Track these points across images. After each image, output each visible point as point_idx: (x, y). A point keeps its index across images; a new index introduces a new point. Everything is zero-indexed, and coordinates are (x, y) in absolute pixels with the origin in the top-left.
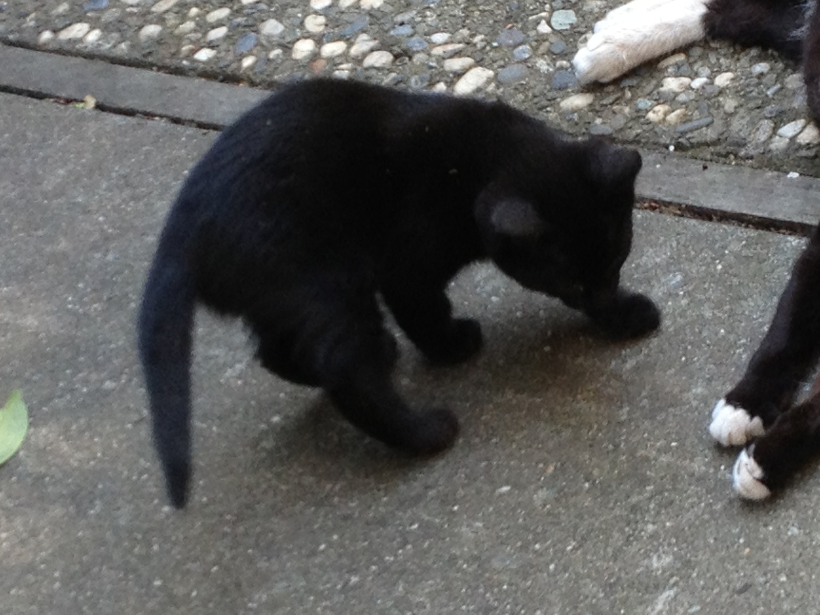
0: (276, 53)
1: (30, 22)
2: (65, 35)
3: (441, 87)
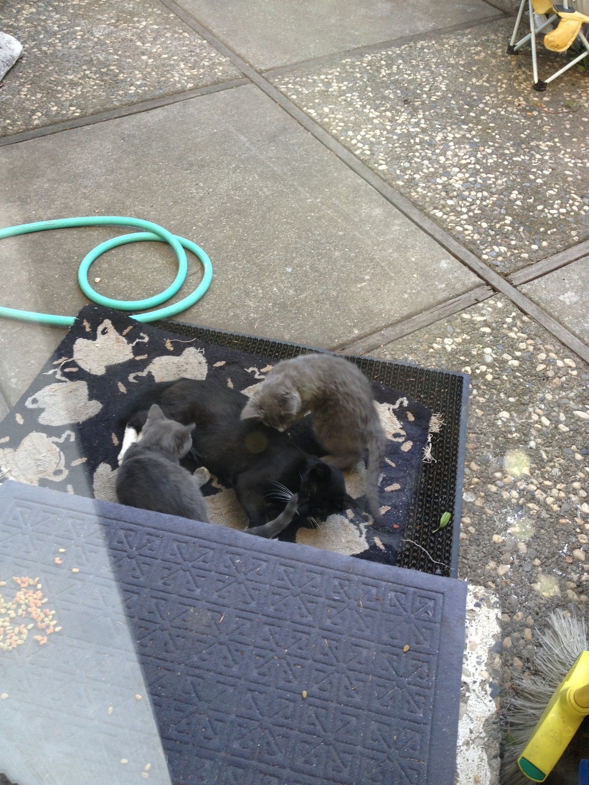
0: (348, 139)
1: (303, 104)
2: (309, 111)
3: (376, 165)
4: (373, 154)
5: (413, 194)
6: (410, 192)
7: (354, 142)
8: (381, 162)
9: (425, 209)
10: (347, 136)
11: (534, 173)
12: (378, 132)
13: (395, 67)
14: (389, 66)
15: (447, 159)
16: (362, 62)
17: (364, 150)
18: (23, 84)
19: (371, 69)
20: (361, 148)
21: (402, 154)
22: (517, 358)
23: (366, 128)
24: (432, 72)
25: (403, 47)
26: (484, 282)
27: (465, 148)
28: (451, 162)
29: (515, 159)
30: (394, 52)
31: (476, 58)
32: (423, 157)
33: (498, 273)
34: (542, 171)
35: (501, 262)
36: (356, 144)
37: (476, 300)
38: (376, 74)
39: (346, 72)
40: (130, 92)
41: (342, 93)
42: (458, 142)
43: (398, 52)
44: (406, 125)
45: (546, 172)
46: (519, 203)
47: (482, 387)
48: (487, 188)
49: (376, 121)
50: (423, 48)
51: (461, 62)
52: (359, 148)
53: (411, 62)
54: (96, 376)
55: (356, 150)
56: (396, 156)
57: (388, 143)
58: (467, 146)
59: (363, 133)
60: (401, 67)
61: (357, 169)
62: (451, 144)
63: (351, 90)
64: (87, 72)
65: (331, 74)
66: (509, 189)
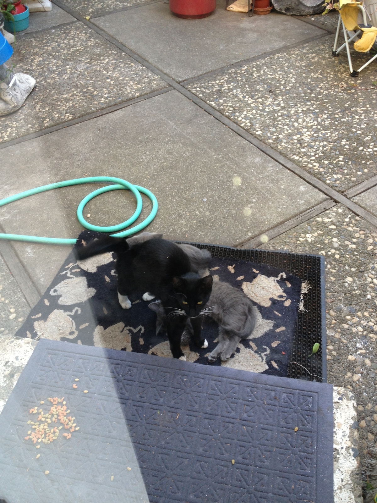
0: (236, 118)
1: (207, 99)
2: (211, 103)
3: (255, 132)
4: (252, 125)
5: (279, 147)
6: (277, 146)
7: (240, 119)
8: (258, 129)
9: (288, 155)
10: (235, 116)
11: (355, 128)
12: (254, 112)
13: (262, 71)
14: (258, 71)
15: (299, 124)
16: (241, 70)
17: (246, 123)
18: (37, 103)
19: (247, 74)
20: (245, 122)
21: (271, 124)
22: (354, 243)
23: (247, 110)
24: (286, 72)
25: (266, 59)
26: (329, 197)
27: (310, 116)
28: (301, 125)
29: (342, 120)
30: (261, 63)
31: (313, 61)
32: (284, 124)
33: (338, 191)
34: (360, 126)
35: (338, 184)
36: (241, 120)
37: (325, 209)
38: (251, 77)
39: (232, 77)
40: (101, 102)
41: (230, 90)
42: (305, 113)
43: (263, 62)
44: (272, 106)
45: (363, 126)
46: (347, 147)
47: (333, 263)
48: (326, 139)
49: (252, 105)
50: (279, 58)
51: (303, 64)
52: (243, 122)
53: (272, 68)
54: (91, 273)
55: (242, 124)
56: (266, 125)
57: (261, 117)
58: (311, 115)
59: (245, 113)
60: (266, 71)
61: (243, 135)
62: (301, 114)
63: (235, 88)
64: (75, 92)
65: (223, 79)
66: (340, 139)
